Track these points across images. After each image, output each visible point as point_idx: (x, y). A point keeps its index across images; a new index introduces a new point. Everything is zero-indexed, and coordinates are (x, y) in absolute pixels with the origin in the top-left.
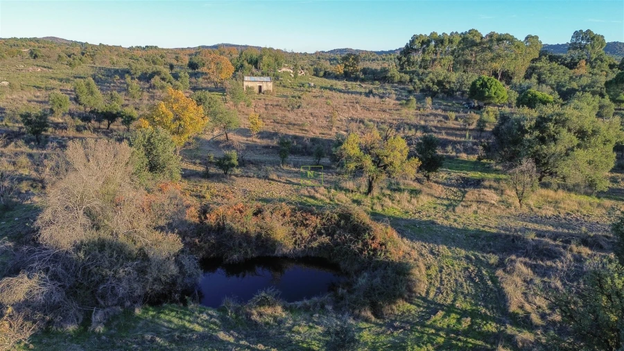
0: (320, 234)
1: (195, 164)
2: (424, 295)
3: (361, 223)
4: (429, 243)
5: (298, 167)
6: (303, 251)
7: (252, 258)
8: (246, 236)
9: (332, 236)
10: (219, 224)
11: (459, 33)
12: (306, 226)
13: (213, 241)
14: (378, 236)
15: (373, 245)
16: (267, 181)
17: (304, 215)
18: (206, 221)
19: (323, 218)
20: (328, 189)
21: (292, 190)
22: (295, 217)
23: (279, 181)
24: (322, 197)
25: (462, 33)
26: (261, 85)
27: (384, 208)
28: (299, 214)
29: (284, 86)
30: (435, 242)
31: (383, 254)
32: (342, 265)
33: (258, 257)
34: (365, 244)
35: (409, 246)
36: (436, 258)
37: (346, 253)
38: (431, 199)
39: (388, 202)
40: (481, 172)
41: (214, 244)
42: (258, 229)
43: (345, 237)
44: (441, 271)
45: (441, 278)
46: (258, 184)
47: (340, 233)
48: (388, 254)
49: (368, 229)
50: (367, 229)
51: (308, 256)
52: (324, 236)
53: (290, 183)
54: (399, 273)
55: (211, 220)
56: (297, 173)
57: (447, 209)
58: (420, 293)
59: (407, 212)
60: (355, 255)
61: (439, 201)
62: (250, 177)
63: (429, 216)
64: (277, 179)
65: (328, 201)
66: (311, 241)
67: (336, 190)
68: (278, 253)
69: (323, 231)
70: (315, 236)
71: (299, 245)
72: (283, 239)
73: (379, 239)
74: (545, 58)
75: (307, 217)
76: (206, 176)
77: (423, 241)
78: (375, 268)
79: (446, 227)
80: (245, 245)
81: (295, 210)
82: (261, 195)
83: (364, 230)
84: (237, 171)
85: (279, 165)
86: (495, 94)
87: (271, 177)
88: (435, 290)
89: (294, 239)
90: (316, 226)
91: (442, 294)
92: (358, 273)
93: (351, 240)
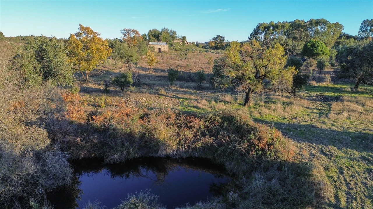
0: (203, 135)
1: (100, 85)
2: (333, 201)
3: (244, 124)
4: (316, 144)
5: (183, 88)
6: (187, 152)
7: (135, 159)
8: (130, 136)
9: (216, 137)
10: (104, 125)
11: (288, 22)
12: (190, 127)
13: (96, 141)
14: (264, 136)
15: (260, 145)
16: (157, 95)
17: (188, 118)
18: (92, 122)
19: (206, 121)
20: (209, 101)
21: (177, 102)
22: (179, 120)
23: (167, 96)
24: (204, 107)
25: (290, 22)
26: (160, 47)
27: (262, 115)
28: (183, 117)
29: (176, 50)
30: (322, 143)
31: (273, 154)
32: (229, 166)
33: (141, 157)
34: (251, 144)
35: (297, 147)
36: (330, 159)
37: (231, 153)
38: (301, 109)
39: (264, 110)
40: (333, 93)
41: (96, 144)
42: (143, 130)
43: (230, 138)
44: (342, 173)
45: (346, 181)
46: (149, 98)
47: (224, 133)
48: (278, 154)
49: (253, 130)
50: (251, 130)
51: (191, 157)
52: (208, 136)
53: (176, 97)
54: (298, 174)
55: (98, 121)
56: (183, 91)
57: (320, 116)
58: (328, 199)
59: (284, 119)
60: (242, 155)
61: (309, 110)
62: (143, 93)
63: (306, 122)
64: (165, 94)
65: (209, 110)
66: (194, 142)
67: (217, 102)
68: (162, 153)
69: (206, 132)
70: (198, 137)
71: (182, 145)
72: (166, 139)
73: (266, 139)
74: (344, 37)
75: (190, 120)
76: (106, 92)
77: (309, 142)
78: (266, 169)
79: (327, 130)
80: (127, 144)
81: (180, 114)
82: (150, 106)
83: (249, 131)
84: (132, 88)
85: (168, 86)
86: (321, 51)
87: (160, 92)
88: (344, 195)
89: (178, 140)
90: (200, 128)
91: (356, 200)
92: (248, 174)
93: (236, 141)
